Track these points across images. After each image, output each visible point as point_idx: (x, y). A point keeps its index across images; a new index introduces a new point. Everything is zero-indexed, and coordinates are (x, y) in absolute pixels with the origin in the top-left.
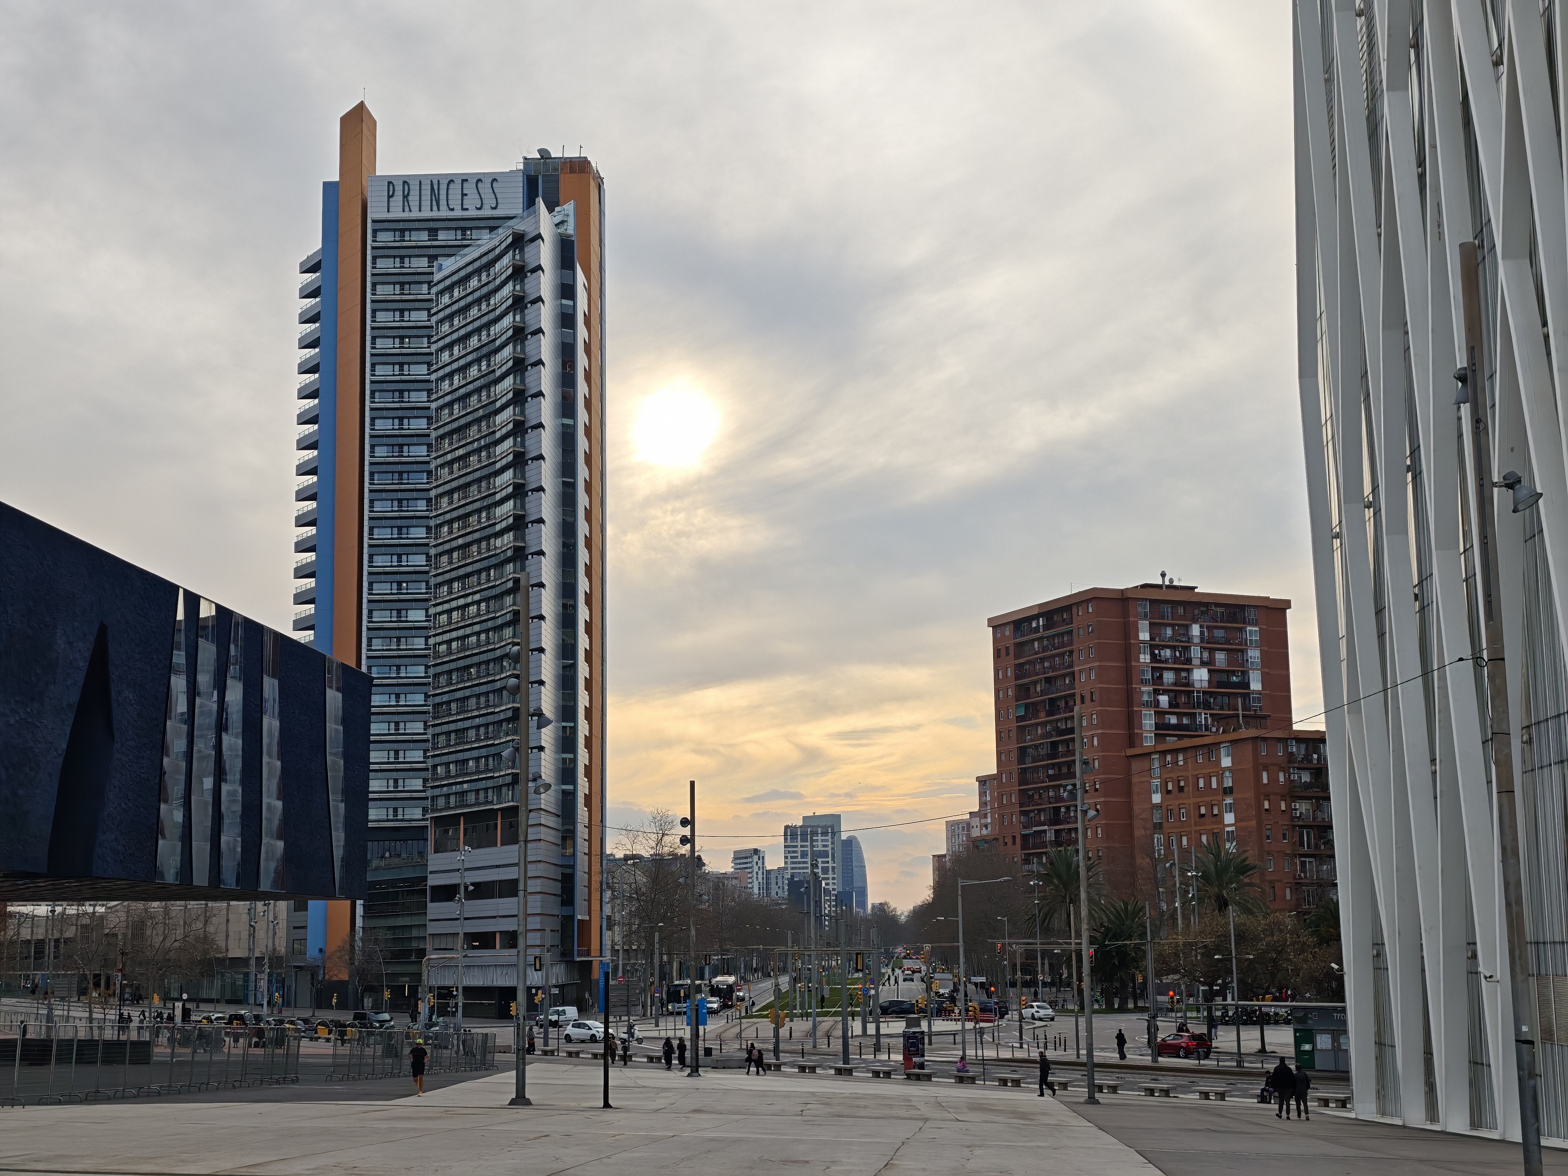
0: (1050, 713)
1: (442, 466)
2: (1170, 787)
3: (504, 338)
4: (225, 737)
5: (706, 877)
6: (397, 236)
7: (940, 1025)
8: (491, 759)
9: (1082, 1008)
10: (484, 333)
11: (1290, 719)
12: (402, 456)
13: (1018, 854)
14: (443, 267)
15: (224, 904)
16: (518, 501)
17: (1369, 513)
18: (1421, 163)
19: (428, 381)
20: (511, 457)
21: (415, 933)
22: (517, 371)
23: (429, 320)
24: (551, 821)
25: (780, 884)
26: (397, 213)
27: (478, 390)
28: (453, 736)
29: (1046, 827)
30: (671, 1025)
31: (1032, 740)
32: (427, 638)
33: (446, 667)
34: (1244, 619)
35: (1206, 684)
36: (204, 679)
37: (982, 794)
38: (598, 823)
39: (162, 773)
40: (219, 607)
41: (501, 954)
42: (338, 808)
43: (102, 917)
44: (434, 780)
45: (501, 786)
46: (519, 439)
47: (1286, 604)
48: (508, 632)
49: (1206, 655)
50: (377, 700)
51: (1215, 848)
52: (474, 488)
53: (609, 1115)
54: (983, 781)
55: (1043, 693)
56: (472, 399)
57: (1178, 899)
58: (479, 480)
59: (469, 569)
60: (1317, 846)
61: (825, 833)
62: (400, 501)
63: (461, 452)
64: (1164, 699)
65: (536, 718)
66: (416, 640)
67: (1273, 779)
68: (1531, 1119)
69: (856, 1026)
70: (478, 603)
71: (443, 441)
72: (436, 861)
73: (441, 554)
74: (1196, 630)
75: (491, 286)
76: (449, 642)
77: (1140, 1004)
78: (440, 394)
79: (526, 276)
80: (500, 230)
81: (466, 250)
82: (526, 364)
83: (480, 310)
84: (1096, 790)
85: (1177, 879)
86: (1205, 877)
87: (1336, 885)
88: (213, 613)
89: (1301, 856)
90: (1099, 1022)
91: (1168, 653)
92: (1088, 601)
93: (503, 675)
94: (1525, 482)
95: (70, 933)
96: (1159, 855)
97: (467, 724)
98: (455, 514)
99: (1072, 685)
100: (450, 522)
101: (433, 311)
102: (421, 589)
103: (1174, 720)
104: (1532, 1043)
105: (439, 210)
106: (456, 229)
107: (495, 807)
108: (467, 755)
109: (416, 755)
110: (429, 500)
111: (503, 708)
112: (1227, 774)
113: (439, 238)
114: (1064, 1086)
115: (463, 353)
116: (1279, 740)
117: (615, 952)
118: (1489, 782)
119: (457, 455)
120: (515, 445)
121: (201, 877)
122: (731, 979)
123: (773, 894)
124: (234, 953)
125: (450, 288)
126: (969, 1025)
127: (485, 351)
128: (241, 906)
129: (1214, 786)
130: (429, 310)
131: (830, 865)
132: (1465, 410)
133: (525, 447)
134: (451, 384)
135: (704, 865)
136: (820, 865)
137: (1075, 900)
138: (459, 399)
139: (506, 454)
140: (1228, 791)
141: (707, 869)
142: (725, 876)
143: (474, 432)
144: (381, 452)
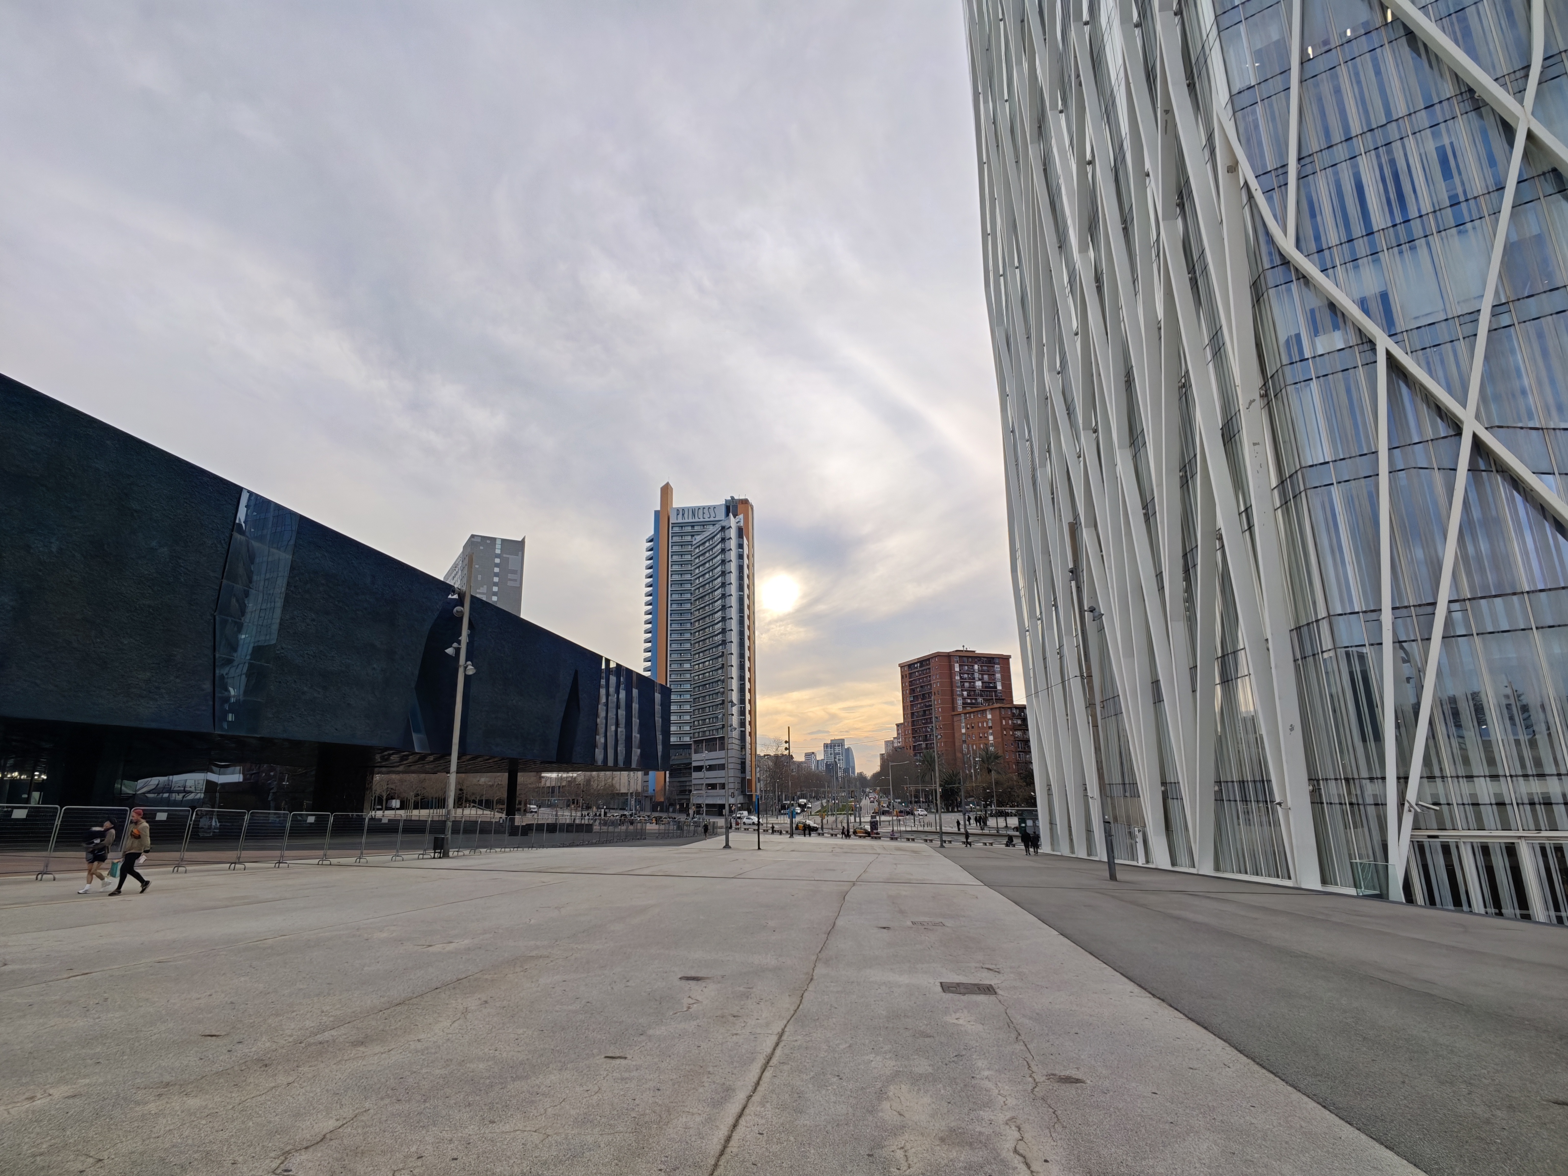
0: (922, 699)
1: (696, 611)
2: (968, 726)
3: (718, 564)
4: (619, 711)
5: (794, 763)
6: (680, 529)
7: (883, 818)
8: (715, 719)
9: (937, 811)
10: (711, 562)
11: (1013, 700)
12: (682, 608)
13: (912, 752)
14: (696, 539)
15: (619, 773)
16: (723, 623)
17: (1039, 622)
18: (1053, 494)
19: (691, 580)
20: (720, 607)
21: (688, 784)
22: (723, 575)
23: (691, 558)
24: (737, 742)
25: (822, 765)
26: (680, 520)
27: (709, 583)
28: (700, 710)
29: (922, 742)
30: (782, 819)
31: (916, 710)
32: (691, 674)
33: (698, 685)
34: (994, 662)
35: (981, 687)
36: (612, 690)
37: (898, 730)
38: (754, 743)
39: (597, 724)
40: (617, 664)
41: (719, 791)
42: (660, 737)
43: (575, 778)
44: (694, 726)
45: (718, 729)
46: (723, 600)
47: (1009, 657)
48: (720, 671)
49: (980, 676)
50: (673, 697)
51: (986, 750)
52: (707, 618)
53: (760, 852)
54: (898, 725)
55: (920, 692)
56: (706, 586)
57: (973, 769)
58: (709, 616)
59: (706, 648)
60: (1025, 748)
61: (839, 746)
62: (681, 624)
63: (703, 605)
64: (965, 693)
65: (730, 703)
66: (687, 675)
67: (1007, 723)
68: (1111, 853)
69: (852, 819)
70: (709, 661)
71: (696, 602)
72: (695, 757)
73: (695, 643)
74: (976, 667)
75: (713, 545)
76: (699, 675)
77: (959, 809)
78: (695, 584)
79: (726, 541)
80: (717, 525)
81: (704, 533)
82: (726, 573)
83: (709, 554)
84: (941, 728)
85: (972, 761)
86: (983, 761)
87: (1032, 763)
88: (615, 666)
89: (1019, 752)
90: (944, 816)
91: (966, 676)
92: (936, 657)
93: (718, 688)
94: (1097, 610)
95: (564, 784)
96: (965, 752)
97: (705, 706)
98: (701, 628)
99: (931, 689)
100: (699, 631)
101: (693, 555)
102: (689, 656)
103: (969, 701)
104: (1109, 823)
105: (695, 519)
106: (701, 525)
107: (716, 737)
108: (706, 717)
109: (687, 718)
110: (691, 623)
111: (718, 700)
112: (990, 721)
113: (695, 529)
114: (931, 841)
115: (703, 569)
116: (1009, 708)
117: (761, 791)
118: (1089, 723)
119: (701, 607)
120: (722, 602)
121: (611, 763)
122: (805, 801)
123: (820, 769)
124: (623, 791)
125: (699, 546)
126: (895, 818)
127: (711, 568)
128: (625, 773)
129: (985, 725)
130: (691, 555)
131: (841, 758)
132: (1073, 583)
133: (725, 603)
134: (699, 581)
135: (794, 758)
136: (837, 758)
137: (934, 770)
138: (702, 586)
140: (990, 728)
141: (795, 760)
142: (801, 762)
143: (707, 598)
144: (675, 606)
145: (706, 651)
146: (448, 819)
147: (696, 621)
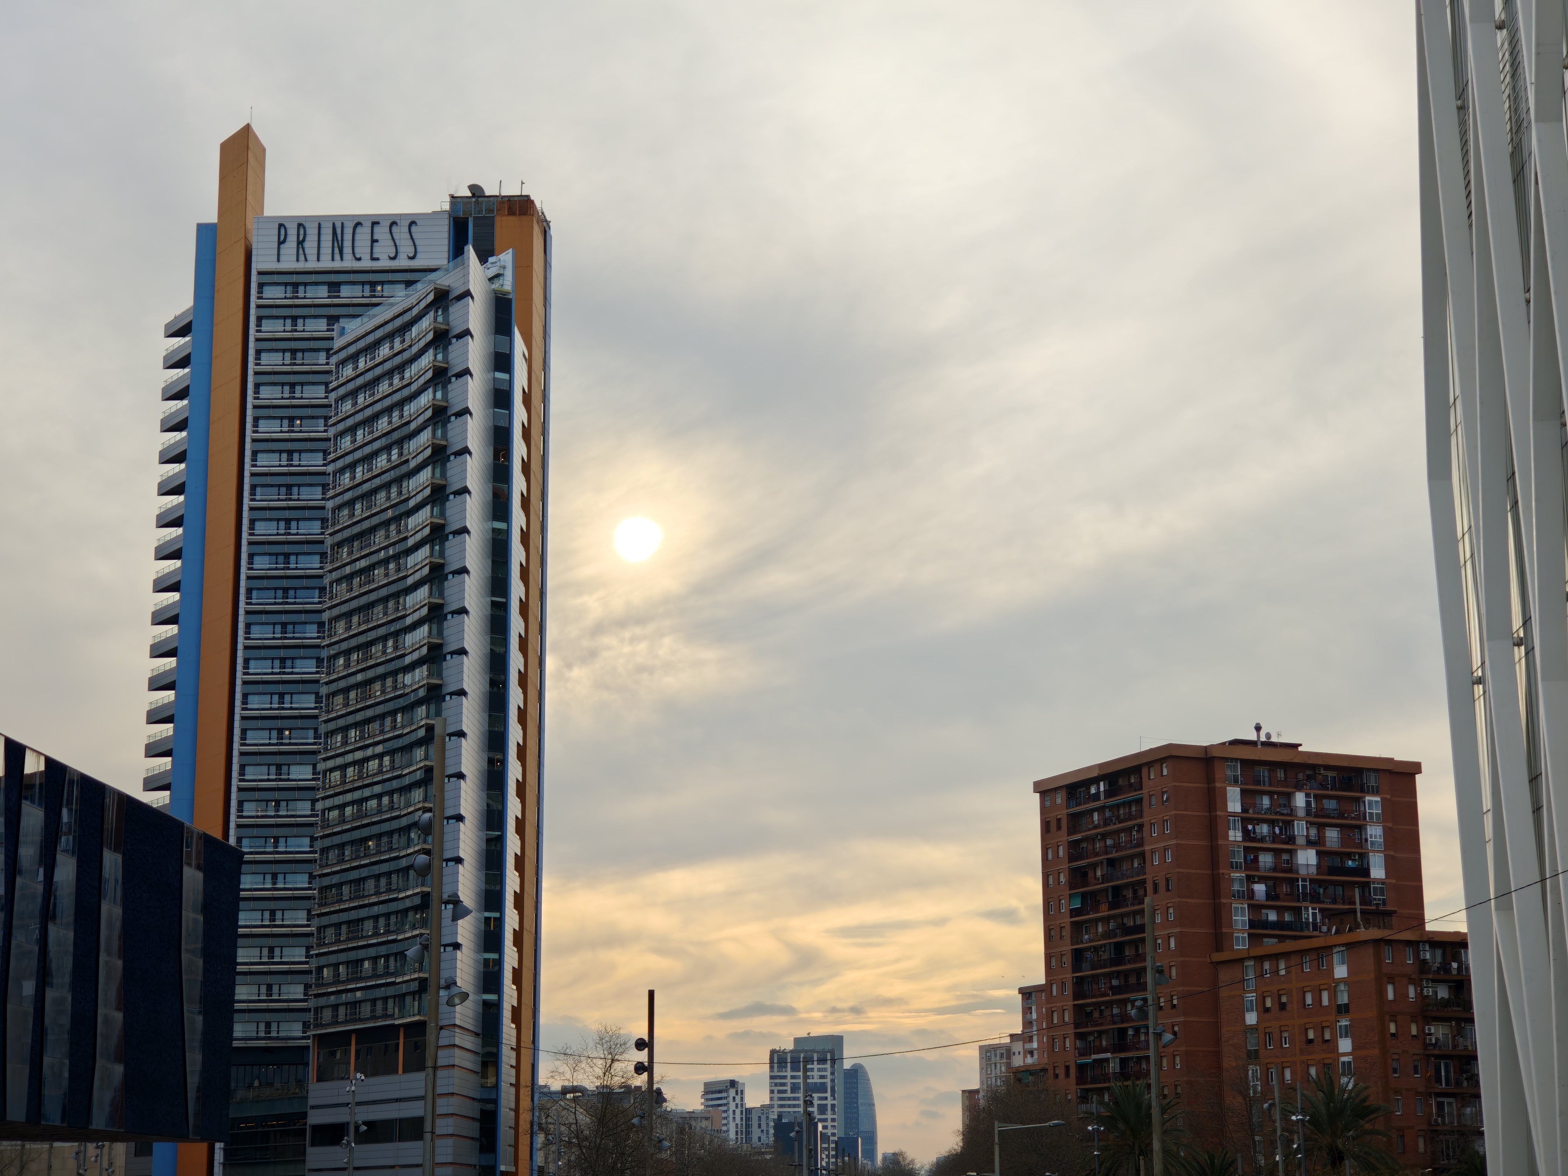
0: (1113, 906)
1: (338, 581)
2: (1269, 1003)
3: (421, 420)
4: (52, 929)
5: (667, 1117)
6: (288, 292)
8: (392, 959)
10: (396, 414)
11: (1423, 915)
12: (288, 569)
13: (1070, 1088)
14: (347, 331)
15: (46, 1146)
16: (435, 627)
17: (1520, 653)
19: (323, 474)
20: (426, 570)
22: (437, 461)
23: (326, 397)
24: (469, 1041)
25: (764, 1127)
26: (289, 263)
27: (387, 486)
28: (344, 928)
29: (1109, 1055)
31: (1091, 940)
32: (314, 801)
33: (337, 840)
34: (1362, 785)
35: (1313, 870)
37: (1026, 1011)
38: (528, 1045)
40: (49, 761)
42: (195, 1022)
44: (318, 986)
45: (404, 995)
46: (437, 548)
47: (1415, 768)
48: (417, 795)
49: (1313, 832)
50: (247, 881)
51: (1327, 1085)
52: (379, 609)
54: (1027, 993)
55: (1105, 879)
56: (378, 497)
57: (1279, 1150)
58: (385, 600)
59: (369, 713)
60: (1458, 1083)
61: (822, 1061)
62: (284, 625)
63: (363, 563)
64: (1260, 889)
65: (450, 906)
66: (300, 804)
67: (1401, 995)
70: (380, 756)
71: (340, 550)
72: (318, 1092)
73: (334, 694)
74: (1300, 800)
75: (406, 355)
76: (342, 807)
78: (339, 490)
79: (450, 343)
80: (419, 286)
81: (376, 310)
82: (448, 453)
83: (391, 385)
84: (1174, 1006)
85: (1278, 1124)
86: (1314, 1121)
87: (1482, 1134)
88: (42, 768)
89: (1438, 1095)
91: (1264, 829)
92: (1162, 761)
93: (410, 851)
96: (1255, 1092)
97: (363, 913)
98: (353, 642)
99: (1142, 870)
100: (347, 653)
101: (332, 386)
102: (307, 738)
103: (1272, 916)
105: (342, 259)
106: (363, 283)
107: (397, 1022)
108: (361, 954)
109: (297, 954)
110: (321, 625)
111: (409, 893)
112: (1342, 987)
113: (342, 295)
115: (369, 438)
116: (1409, 943)
119: (358, 568)
120: (432, 555)
121: (16, 1110)
123: (755, 1139)
125: (354, 357)
127: (396, 436)
128: (66, 1148)
129: (1325, 1002)
130: (327, 384)
131: (829, 1102)
133: (444, 558)
134: (352, 478)
135: (665, 1100)
136: (816, 1102)
137: (1146, 1152)
138: (362, 497)
139: (420, 566)
140: (1343, 1010)
141: (669, 1106)
142: (692, 1116)
143: (379, 538)
144: (262, 563)
145: (369, 721)
147: (337, 618)
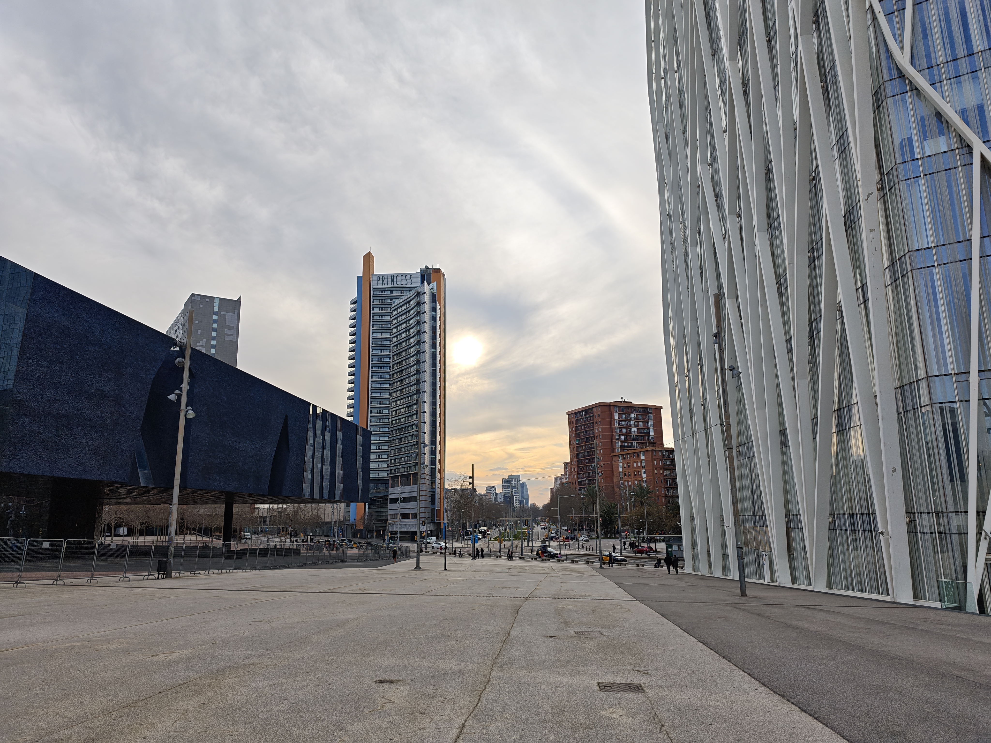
0: (586, 442)
1: (394, 364)
2: (625, 466)
3: (414, 324)
4: (325, 451)
5: (477, 495)
6: (380, 293)
7: (552, 543)
8: (409, 457)
9: (598, 537)
10: (408, 323)
11: (663, 444)
12: (382, 362)
13: (577, 487)
14: (395, 302)
15: (324, 504)
16: (418, 375)
17: (687, 378)
18: (701, 269)
19: (390, 338)
20: (416, 362)
21: (384, 514)
22: (418, 334)
23: (390, 319)
24: (428, 477)
25: (501, 497)
26: (380, 286)
27: (406, 341)
28: (397, 450)
29: (586, 479)
30: (466, 543)
31: (581, 451)
32: (389, 419)
33: (395, 428)
34: (648, 412)
35: (636, 433)
36: (318, 432)
37: (565, 468)
38: (442, 478)
39: (305, 462)
40: (323, 409)
41: (412, 520)
42: (360, 473)
43: (285, 509)
44: (390, 464)
45: (412, 466)
46: (418, 356)
47: (661, 407)
48: (414, 417)
49: (636, 423)
50: (372, 439)
51: (640, 486)
52: (404, 371)
53: (446, 572)
54: (565, 464)
55: (584, 436)
56: (404, 343)
57: (628, 502)
58: (406, 369)
59: (402, 397)
60: (672, 485)
61: (515, 481)
62: (381, 375)
63: (400, 360)
64: (623, 438)
65: (423, 444)
66: (385, 420)
67: (658, 463)
68: (742, 573)
69: (525, 543)
70: (405, 408)
71: (394, 357)
72: (391, 490)
73: (393, 392)
74: (632, 415)
75: (410, 308)
76: (396, 420)
77: (617, 536)
78: (394, 342)
79: (421, 305)
80: (413, 291)
81: (402, 297)
82: (421, 332)
83: (406, 316)
84: (602, 467)
85: (628, 495)
86: (637, 495)
87: (678, 497)
88: (321, 411)
89: (667, 488)
90: (603, 542)
91: (624, 423)
92: (598, 406)
93: (413, 431)
94: (736, 369)
95: (275, 514)
96: (622, 488)
97: (401, 446)
98: (398, 380)
99: (594, 433)
100: (397, 382)
101: (392, 316)
102: (387, 403)
103: (626, 444)
104: (742, 548)
106: (399, 291)
107: (410, 473)
108: (401, 456)
109: (385, 456)
110: (390, 375)
111: (413, 441)
112: (643, 461)
113: (394, 293)
114: (592, 562)
115: (401, 329)
116: (660, 451)
117: (448, 520)
118: (727, 464)
120: (417, 358)
121: (316, 496)
122: (485, 528)
123: (499, 500)
124: (327, 520)
125: (397, 309)
126: (562, 543)
127: (408, 328)
128: (329, 505)
129: (639, 465)
130: (390, 316)
131: (517, 491)
132: (716, 346)
133: (420, 358)
134: (397, 339)
135: (477, 491)
136: (514, 491)
137: (595, 502)
138: (400, 344)
139: (414, 361)
140: (644, 467)
141: (478, 493)
142: (483, 495)
143: (404, 353)
144: (375, 360)
145: (402, 399)
146: (171, 545)
147: (394, 374)
